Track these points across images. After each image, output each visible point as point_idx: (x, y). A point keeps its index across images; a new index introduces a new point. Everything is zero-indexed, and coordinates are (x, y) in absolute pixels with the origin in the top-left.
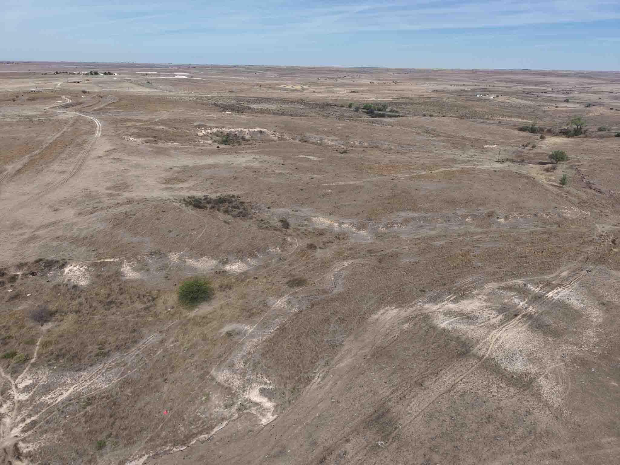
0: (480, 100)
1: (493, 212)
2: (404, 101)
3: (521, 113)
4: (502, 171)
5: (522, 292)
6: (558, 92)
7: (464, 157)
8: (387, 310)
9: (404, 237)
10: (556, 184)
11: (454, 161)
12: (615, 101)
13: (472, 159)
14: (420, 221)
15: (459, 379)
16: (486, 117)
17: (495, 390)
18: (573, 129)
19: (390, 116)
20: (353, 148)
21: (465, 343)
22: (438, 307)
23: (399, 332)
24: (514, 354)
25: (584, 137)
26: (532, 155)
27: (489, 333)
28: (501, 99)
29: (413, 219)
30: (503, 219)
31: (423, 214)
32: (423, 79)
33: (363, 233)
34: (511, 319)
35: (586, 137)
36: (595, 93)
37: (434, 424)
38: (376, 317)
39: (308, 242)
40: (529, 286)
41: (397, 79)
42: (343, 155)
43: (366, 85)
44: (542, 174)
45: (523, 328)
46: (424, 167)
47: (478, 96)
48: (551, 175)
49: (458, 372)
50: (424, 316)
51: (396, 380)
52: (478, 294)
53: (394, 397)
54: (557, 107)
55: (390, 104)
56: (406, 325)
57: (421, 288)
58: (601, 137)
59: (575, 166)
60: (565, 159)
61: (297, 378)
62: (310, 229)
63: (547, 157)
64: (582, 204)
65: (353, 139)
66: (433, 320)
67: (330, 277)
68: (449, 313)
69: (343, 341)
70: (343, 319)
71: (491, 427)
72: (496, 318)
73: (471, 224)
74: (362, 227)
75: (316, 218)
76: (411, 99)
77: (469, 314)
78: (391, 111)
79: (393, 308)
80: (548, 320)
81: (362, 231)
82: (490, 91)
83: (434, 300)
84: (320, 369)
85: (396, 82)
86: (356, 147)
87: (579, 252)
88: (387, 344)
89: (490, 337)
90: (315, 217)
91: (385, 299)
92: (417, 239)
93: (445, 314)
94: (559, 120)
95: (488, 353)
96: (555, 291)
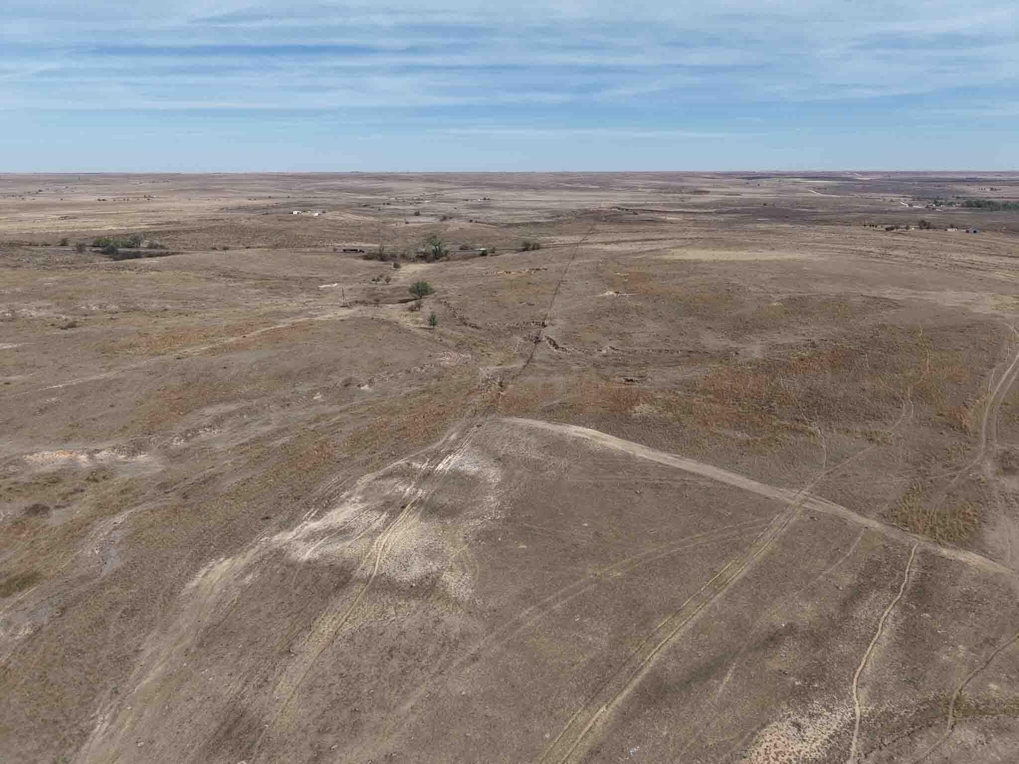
0: (299, 219)
1: (351, 379)
2: (172, 227)
3: (362, 235)
4: (352, 318)
5: (406, 474)
6: (404, 202)
7: (293, 306)
8: (212, 567)
9: (219, 447)
10: (426, 326)
11: (279, 314)
12: (473, 211)
13: (306, 308)
14: (242, 415)
15: (343, 620)
16: (315, 243)
17: (393, 613)
18: (432, 252)
19: (151, 256)
20: (88, 318)
21: (343, 568)
22: (294, 533)
23: (239, 592)
24: (409, 556)
25: (447, 261)
26: (388, 292)
27: (372, 543)
28: (329, 215)
29: (230, 414)
30: (366, 386)
31: (244, 404)
32: (200, 190)
33: (142, 458)
34: (399, 513)
35: (448, 260)
36: (451, 201)
37: (317, 697)
38: (194, 584)
39: (26, 503)
40: (414, 464)
41: (150, 191)
42: (69, 332)
43: (93, 205)
44: (406, 316)
45: (416, 520)
46: (231, 331)
47: (295, 213)
48: (417, 316)
49: (339, 613)
50: (275, 553)
51: (247, 662)
52: (349, 497)
53: (250, 689)
54: (407, 223)
55: (146, 234)
56: (249, 577)
57: (263, 515)
58: (466, 258)
59: (443, 298)
60: (429, 291)
61: (56, 743)
62: (24, 479)
63: (408, 293)
64: (460, 346)
65: (84, 302)
66: (290, 555)
67: (90, 550)
68: (313, 536)
69: (139, 645)
70: (132, 610)
71: (395, 662)
72: (378, 520)
73: (324, 403)
74: (137, 448)
75: (36, 455)
76: (184, 224)
77: (342, 527)
78: (150, 247)
79: (222, 559)
80: (444, 499)
81: (139, 457)
82: (311, 206)
83: (286, 526)
84: (104, 707)
85: (150, 197)
86: (93, 313)
87: (465, 406)
88: (222, 617)
89: (374, 546)
90: (31, 454)
91: (205, 551)
92: (243, 444)
93: (307, 540)
94: (415, 241)
95: (376, 568)
96: (445, 461)
